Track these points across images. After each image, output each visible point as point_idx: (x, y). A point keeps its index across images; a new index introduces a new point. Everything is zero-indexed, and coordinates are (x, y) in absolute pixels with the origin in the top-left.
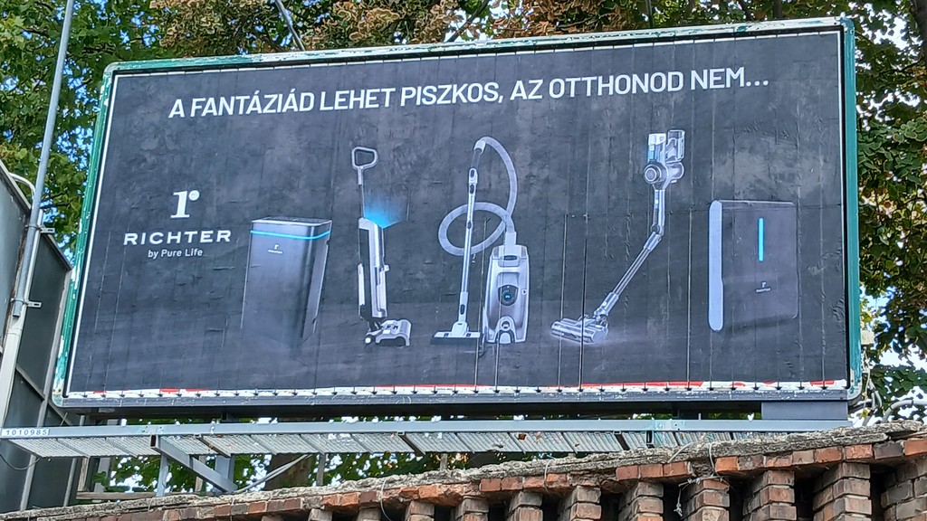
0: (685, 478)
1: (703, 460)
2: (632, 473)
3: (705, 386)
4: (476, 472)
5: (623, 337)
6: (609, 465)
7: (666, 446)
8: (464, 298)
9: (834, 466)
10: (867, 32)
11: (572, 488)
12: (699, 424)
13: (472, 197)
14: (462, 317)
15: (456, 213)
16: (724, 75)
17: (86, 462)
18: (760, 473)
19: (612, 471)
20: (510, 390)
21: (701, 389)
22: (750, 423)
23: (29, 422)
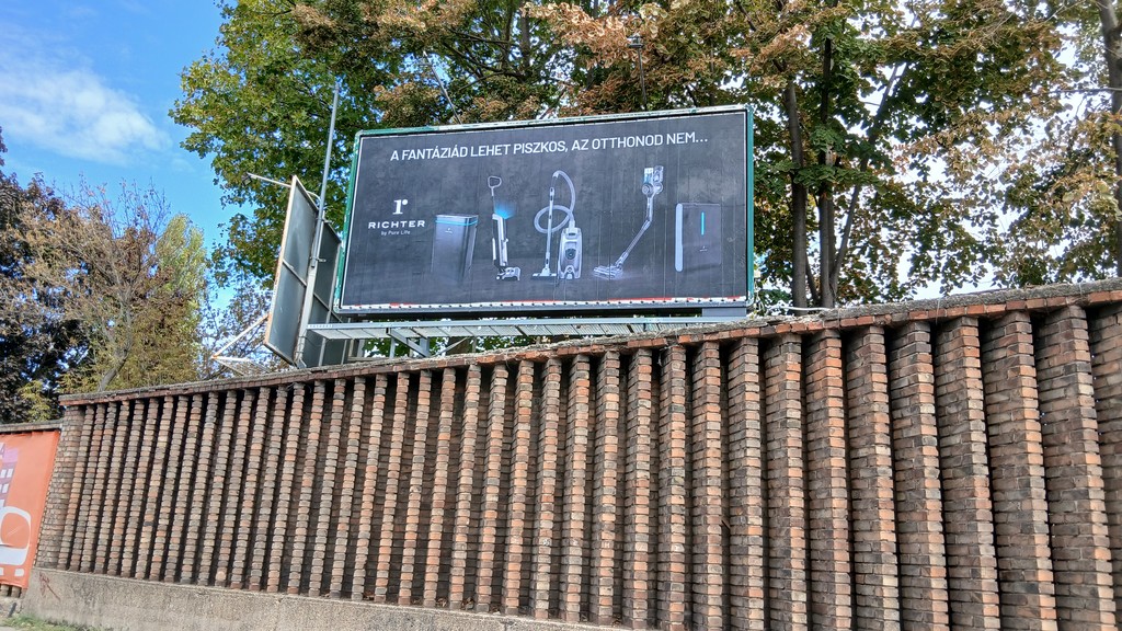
0: (663, 346)
1: (673, 337)
2: (636, 344)
3: (673, 300)
4: (555, 345)
5: (631, 275)
6: (624, 340)
7: (653, 331)
8: (548, 255)
9: (740, 339)
10: (759, 114)
11: (605, 352)
12: (670, 319)
13: (551, 202)
14: (547, 266)
15: (543, 211)
16: (684, 136)
17: (352, 342)
18: (701, 343)
19: (626, 343)
20: (572, 303)
21: (671, 302)
22: (695, 319)
23: (321, 320)
